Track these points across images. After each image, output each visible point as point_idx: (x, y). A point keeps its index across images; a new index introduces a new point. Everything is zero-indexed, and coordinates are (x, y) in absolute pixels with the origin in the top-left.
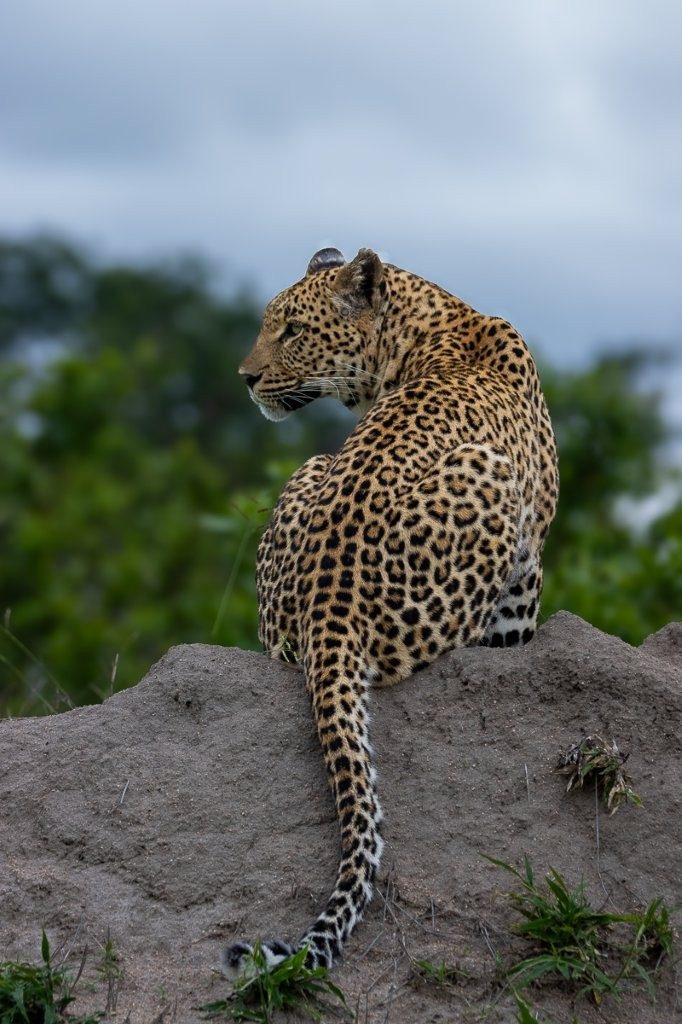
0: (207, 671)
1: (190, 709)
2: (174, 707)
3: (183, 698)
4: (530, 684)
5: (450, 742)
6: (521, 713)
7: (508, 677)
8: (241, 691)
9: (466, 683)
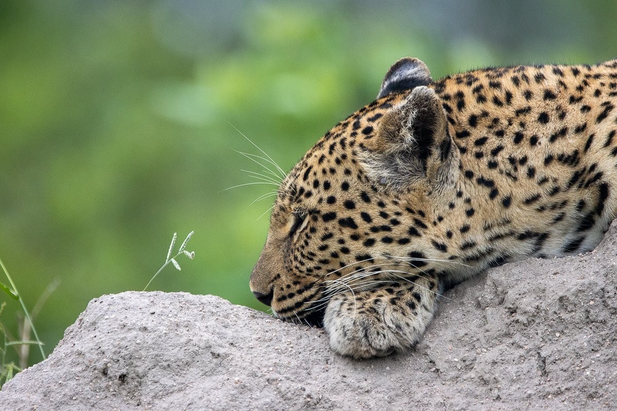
0: (145, 329)
1: (126, 386)
2: (103, 385)
3: (115, 370)
4: (606, 305)
5: (498, 398)
6: (596, 346)
7: (572, 298)
8: (196, 353)
9: (513, 311)
